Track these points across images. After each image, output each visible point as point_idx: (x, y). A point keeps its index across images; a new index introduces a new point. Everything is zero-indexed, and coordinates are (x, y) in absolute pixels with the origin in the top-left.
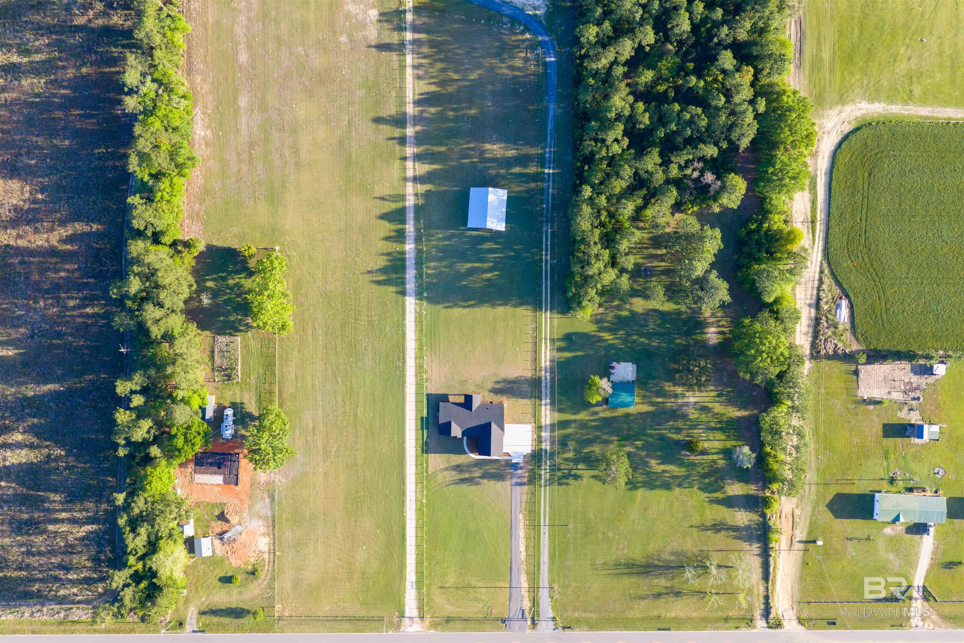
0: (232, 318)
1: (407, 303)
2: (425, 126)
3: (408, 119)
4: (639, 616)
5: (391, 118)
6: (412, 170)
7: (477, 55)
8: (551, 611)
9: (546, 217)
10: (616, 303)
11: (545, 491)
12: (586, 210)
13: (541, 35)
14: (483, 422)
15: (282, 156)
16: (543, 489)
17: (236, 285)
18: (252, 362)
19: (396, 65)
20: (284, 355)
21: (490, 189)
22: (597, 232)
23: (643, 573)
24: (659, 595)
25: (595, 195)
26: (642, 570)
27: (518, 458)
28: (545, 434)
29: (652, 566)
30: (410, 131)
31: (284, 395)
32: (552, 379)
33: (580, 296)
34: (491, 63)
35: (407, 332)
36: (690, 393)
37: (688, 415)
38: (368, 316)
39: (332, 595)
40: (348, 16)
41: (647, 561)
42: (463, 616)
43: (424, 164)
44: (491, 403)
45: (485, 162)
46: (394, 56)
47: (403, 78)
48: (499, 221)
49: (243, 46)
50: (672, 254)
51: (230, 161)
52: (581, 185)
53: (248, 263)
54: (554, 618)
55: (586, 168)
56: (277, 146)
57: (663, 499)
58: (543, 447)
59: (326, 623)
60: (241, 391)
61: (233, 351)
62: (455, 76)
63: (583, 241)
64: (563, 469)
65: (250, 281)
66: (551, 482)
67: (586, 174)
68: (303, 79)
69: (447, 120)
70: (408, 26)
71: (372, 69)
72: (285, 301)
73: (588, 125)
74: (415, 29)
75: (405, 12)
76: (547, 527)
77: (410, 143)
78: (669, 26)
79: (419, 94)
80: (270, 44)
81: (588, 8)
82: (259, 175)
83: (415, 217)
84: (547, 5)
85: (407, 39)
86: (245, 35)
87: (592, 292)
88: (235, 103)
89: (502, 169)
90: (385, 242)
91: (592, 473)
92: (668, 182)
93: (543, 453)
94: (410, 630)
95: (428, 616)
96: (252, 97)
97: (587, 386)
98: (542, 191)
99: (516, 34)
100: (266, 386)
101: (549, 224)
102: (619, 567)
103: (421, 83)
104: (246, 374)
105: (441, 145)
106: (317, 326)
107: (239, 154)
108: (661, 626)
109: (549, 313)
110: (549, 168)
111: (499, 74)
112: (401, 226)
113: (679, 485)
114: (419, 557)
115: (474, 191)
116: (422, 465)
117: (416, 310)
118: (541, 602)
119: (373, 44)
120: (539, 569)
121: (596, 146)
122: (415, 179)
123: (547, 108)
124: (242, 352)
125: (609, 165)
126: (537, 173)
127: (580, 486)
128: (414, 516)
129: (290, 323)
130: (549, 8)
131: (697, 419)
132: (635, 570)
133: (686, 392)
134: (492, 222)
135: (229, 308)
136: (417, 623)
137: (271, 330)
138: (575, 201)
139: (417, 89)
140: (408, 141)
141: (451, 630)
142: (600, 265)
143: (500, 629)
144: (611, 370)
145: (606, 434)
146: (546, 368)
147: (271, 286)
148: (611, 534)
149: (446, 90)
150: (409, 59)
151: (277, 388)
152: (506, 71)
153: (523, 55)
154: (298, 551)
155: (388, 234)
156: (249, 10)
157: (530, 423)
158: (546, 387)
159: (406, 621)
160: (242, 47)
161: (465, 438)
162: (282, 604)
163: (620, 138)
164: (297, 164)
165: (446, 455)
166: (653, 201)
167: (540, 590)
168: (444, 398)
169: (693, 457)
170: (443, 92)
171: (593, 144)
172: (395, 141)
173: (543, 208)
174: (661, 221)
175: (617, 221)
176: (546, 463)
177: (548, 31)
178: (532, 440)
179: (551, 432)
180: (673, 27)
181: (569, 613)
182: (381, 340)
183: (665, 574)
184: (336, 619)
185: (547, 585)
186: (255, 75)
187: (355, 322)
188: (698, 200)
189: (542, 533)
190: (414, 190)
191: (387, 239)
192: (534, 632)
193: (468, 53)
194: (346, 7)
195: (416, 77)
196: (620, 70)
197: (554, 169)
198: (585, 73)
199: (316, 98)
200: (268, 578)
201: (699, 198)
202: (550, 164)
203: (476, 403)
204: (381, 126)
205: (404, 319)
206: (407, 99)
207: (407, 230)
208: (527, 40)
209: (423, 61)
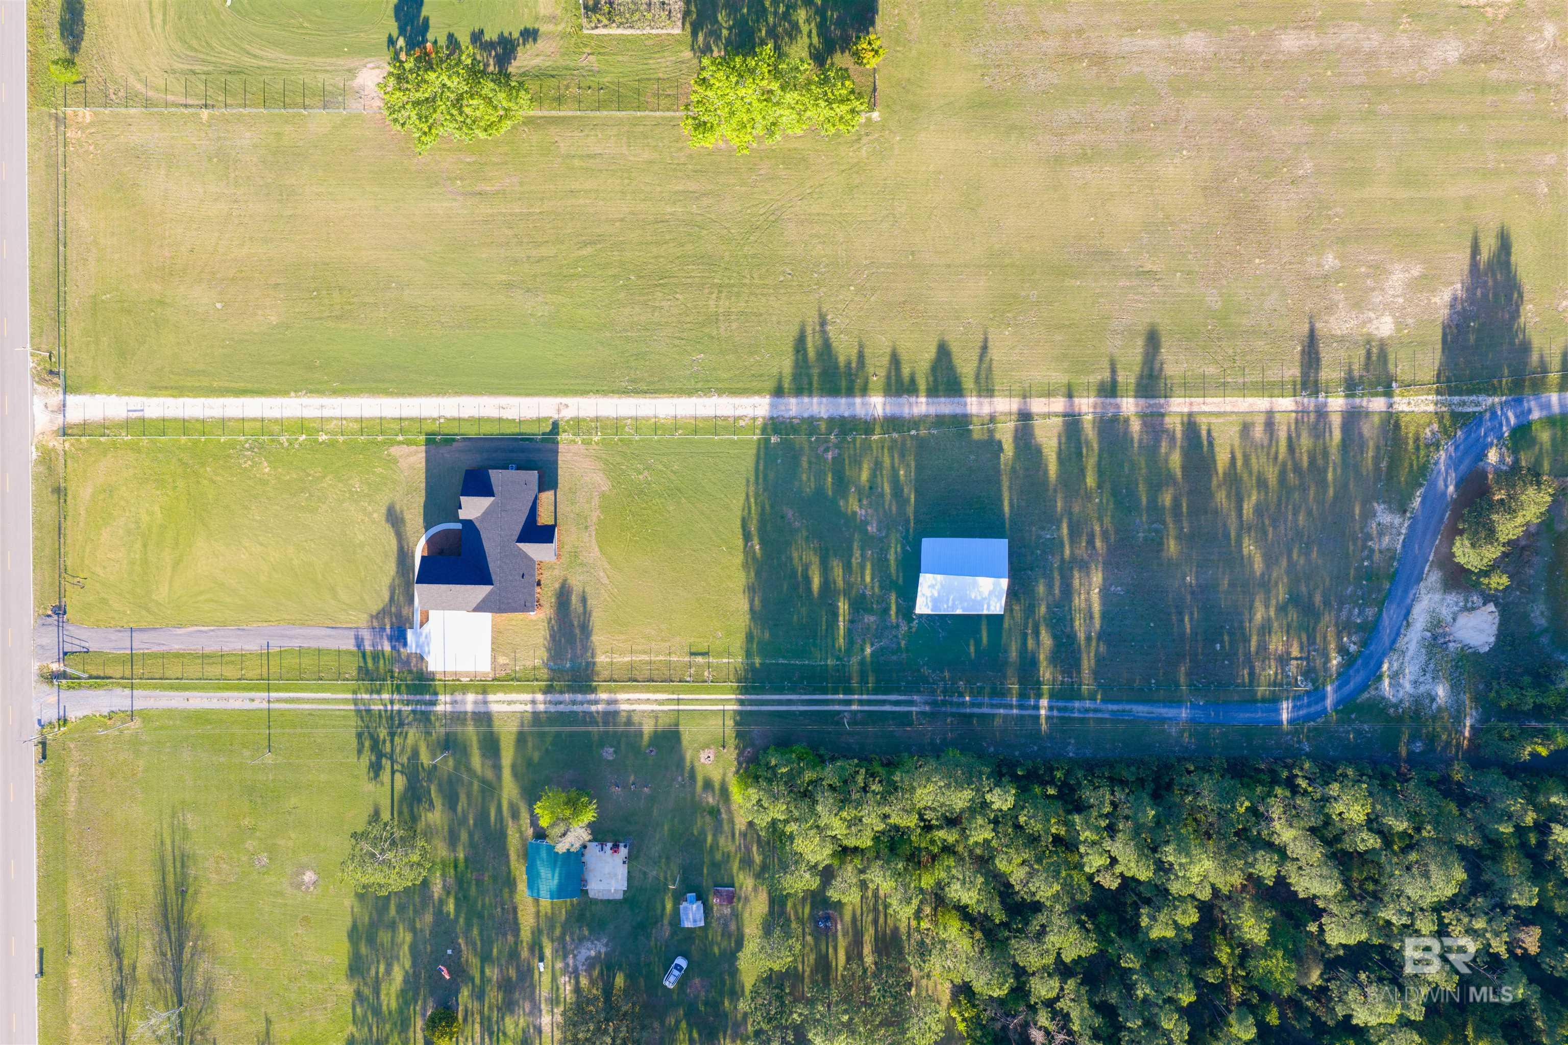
0: (721, 17)
1: (756, 400)
2: (1140, 441)
3: (1156, 401)
4: (71, 906)
5: (1157, 366)
6: (1045, 410)
7: (1295, 556)
8: (80, 714)
9: (944, 703)
10: (758, 859)
11: (345, 701)
12: (960, 799)
13: (1338, 689)
14: (492, 566)
15: (1075, 125)
16: (350, 696)
17: (795, 27)
18: (626, 59)
19: (1273, 375)
20: (641, 128)
21: (1004, 583)
22: (911, 821)
23: (165, 916)
24: (116, 951)
25: (992, 816)
26: (173, 914)
27: (417, 646)
28: (469, 703)
29: (180, 935)
30: (1129, 405)
31: (553, 130)
32: (589, 718)
33: (770, 781)
34: (1276, 584)
35: (694, 400)
36: (559, 1018)
37: (512, 1012)
38: (727, 314)
39: (113, 234)
40: (1379, 270)
41: (192, 926)
42: (69, 522)
43: (1059, 437)
44: (539, 584)
45: (1061, 569)
46: (1293, 371)
47: (1244, 390)
48: (935, 601)
49: (1315, 42)
50: (863, 978)
51: (1066, 12)
52: (1015, 779)
53: (843, 52)
54: (65, 721)
55: (1051, 791)
56: (1096, 115)
57: (328, 959)
58: (441, 697)
59: (52, 221)
60: (564, 36)
61: (649, 16)
62: (1248, 508)
63: (892, 788)
64: (392, 741)
65: (805, 54)
66: (364, 714)
67: (1037, 790)
68: (1243, 174)
69: (1155, 488)
70: (1357, 401)
71: (1265, 324)
72: (760, 131)
73: (1147, 799)
74: (1352, 418)
75: (1388, 393)
76: (265, 705)
77: (1104, 406)
78: (1363, 976)
79: (1209, 424)
80: (1320, 101)
81: (1396, 791)
82: (1034, 75)
83: (944, 416)
84: (1401, 701)
85: (1330, 400)
86: (1339, 47)
87: (778, 811)
88: (1190, 23)
89: (1048, 607)
90: (889, 350)
91: (385, 803)
92: (1020, 973)
93: (428, 697)
94: (38, 403)
95: (67, 445)
96: (1204, 60)
97: (573, 795)
98: (999, 693)
99: (1339, 637)
100: (574, 90)
101: (927, 708)
102: (178, 865)
103: (1234, 432)
104: (601, 47)
105: (1101, 472)
106: (705, 201)
107: (1080, 32)
108: (48, 956)
109: (735, 707)
110: (1051, 708)
111: (1252, 602)
112: (922, 385)
113: (359, 996)
114: (199, 426)
115: (1000, 546)
116: (402, 431)
117: (740, 418)
118: (100, 692)
119: (1319, 325)
120: (172, 688)
121: (1101, 816)
122: (1025, 417)
123: (1178, 702)
124: (649, 36)
125: (1057, 839)
126: (1039, 683)
127: (356, 777)
128: (287, 413)
129: (709, 141)
130: (1396, 706)
131: (505, 1034)
132: (172, 896)
133: (562, 1008)
134: (932, 586)
135: (745, 11)
136: (51, 421)
137: (694, 98)
138: (981, 773)
139: (1221, 420)
140: (1108, 400)
141: (37, 497)
142: (838, 828)
143: (39, 602)
144: (610, 845)
145: (471, 835)
146: (615, 702)
147: (791, 97)
148: (250, 844)
149: (1219, 486)
150: (1286, 403)
151: (570, 113)
152: (1259, 616)
153: (1295, 652)
154: (210, 159)
155: (904, 356)
156: (1392, 56)
157: (494, 669)
158: (574, 703)
159: (55, 398)
160: (1313, 40)
161: (459, 526)
162: (92, 124)
163: (1118, 869)
164: (1058, 160)
165: (423, 485)
166: (978, 935)
167: (127, 692)
168: (548, 481)
169: (420, 1023)
170: (1215, 482)
171: (1107, 809)
172: (1107, 375)
173: (961, 695)
174: (935, 963)
175: (934, 858)
176: (408, 703)
177: (1347, 706)
178: (456, 673)
179: (474, 713)
180: (1361, 985)
181: (76, 755)
182: (677, 342)
183: (163, 964)
184: (60, 241)
185: (139, 705)
186: (1252, 68)
187: (714, 285)
188: (979, 1033)
189: (252, 694)
190: (1002, 414)
191: (895, 361)
192: (34, 678)
193: (1299, 534)
194: (1398, 266)
195: (1249, 419)
196: (1267, 870)
197: (1048, 718)
198: (1259, 789)
199: (1202, 200)
200: (151, 93)
201: (983, 1036)
202: (1059, 709)
203: (534, 550)
204: (1140, 342)
205: (721, 392)
206: (1201, 400)
207: (913, 399)
208: (1327, 660)
209: (1283, 435)
